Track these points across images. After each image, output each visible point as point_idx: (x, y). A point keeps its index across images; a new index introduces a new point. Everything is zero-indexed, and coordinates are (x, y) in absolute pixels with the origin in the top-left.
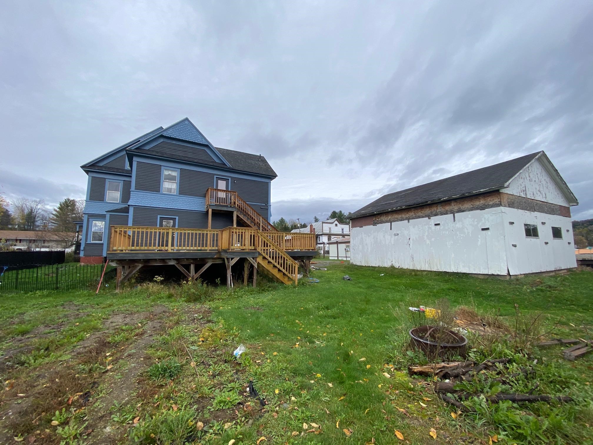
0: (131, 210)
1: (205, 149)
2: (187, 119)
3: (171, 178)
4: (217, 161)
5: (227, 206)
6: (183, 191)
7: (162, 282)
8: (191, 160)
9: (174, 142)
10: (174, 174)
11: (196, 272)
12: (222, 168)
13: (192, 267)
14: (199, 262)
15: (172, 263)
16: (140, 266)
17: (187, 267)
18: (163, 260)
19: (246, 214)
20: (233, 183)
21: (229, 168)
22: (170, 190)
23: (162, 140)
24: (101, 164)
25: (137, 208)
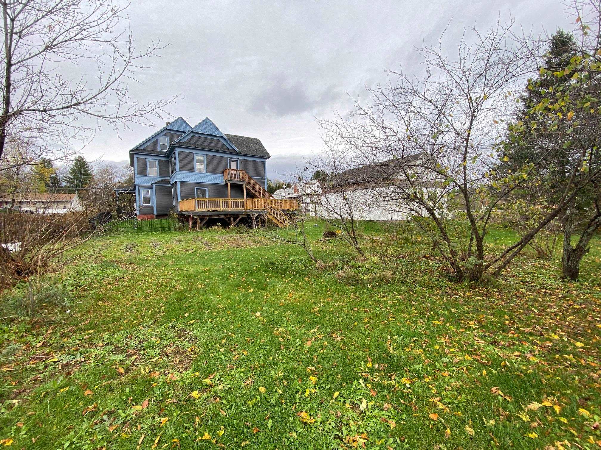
0: (178, 185)
1: (221, 139)
2: (207, 118)
3: (201, 162)
4: (229, 147)
5: (237, 181)
6: (209, 170)
7: (220, 226)
8: (213, 148)
9: (200, 136)
10: (202, 158)
11: (234, 221)
12: (233, 152)
13: (232, 219)
14: (235, 216)
15: (222, 217)
16: (208, 218)
17: (230, 219)
18: (218, 215)
19: (251, 186)
20: (240, 163)
21: (238, 153)
22: (200, 170)
23: (192, 135)
24: (142, 148)
25: (182, 183)
